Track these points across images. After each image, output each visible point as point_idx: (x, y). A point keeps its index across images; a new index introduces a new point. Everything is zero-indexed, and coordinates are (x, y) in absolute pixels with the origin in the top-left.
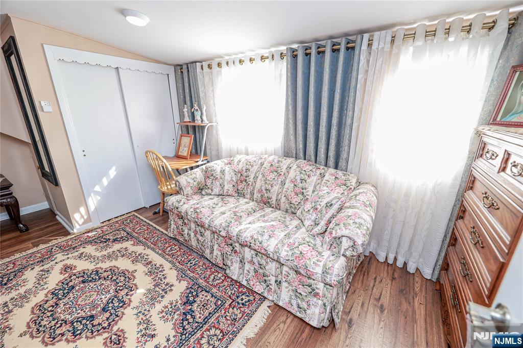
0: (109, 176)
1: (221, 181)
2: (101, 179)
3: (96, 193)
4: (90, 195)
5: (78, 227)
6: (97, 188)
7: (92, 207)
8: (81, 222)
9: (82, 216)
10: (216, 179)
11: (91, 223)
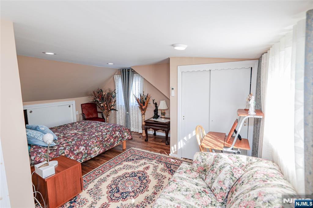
0: (193, 134)
1: (215, 175)
2: (188, 134)
3: (184, 140)
4: (180, 140)
5: (172, 154)
6: (185, 138)
7: (179, 148)
8: (173, 152)
9: (174, 150)
10: (212, 171)
11: (177, 155)
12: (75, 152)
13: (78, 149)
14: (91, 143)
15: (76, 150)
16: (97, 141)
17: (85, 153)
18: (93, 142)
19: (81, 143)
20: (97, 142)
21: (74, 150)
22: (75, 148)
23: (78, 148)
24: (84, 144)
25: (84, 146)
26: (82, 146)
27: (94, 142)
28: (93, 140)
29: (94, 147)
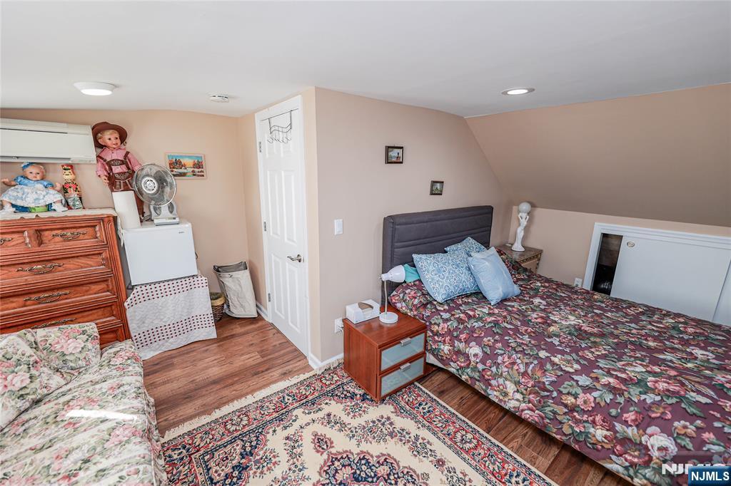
12: (456, 343)
13: (465, 342)
14: (506, 359)
15: (460, 341)
16: (529, 371)
17: (476, 367)
18: (514, 363)
19: (485, 339)
20: (525, 374)
21: (457, 337)
22: (463, 336)
23: (467, 342)
24: (488, 345)
25: (483, 352)
26: (479, 344)
27: (516, 367)
28: (519, 361)
29: (506, 379)
